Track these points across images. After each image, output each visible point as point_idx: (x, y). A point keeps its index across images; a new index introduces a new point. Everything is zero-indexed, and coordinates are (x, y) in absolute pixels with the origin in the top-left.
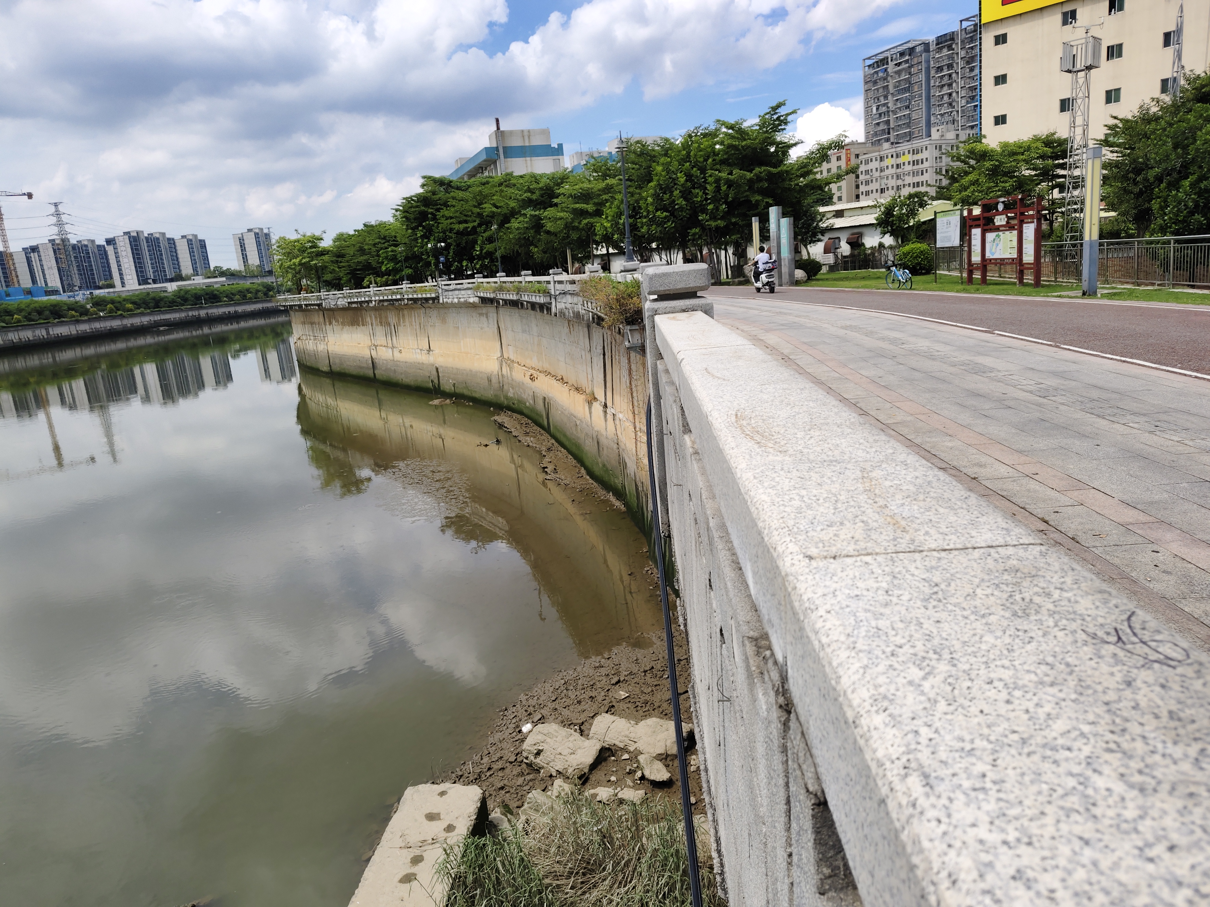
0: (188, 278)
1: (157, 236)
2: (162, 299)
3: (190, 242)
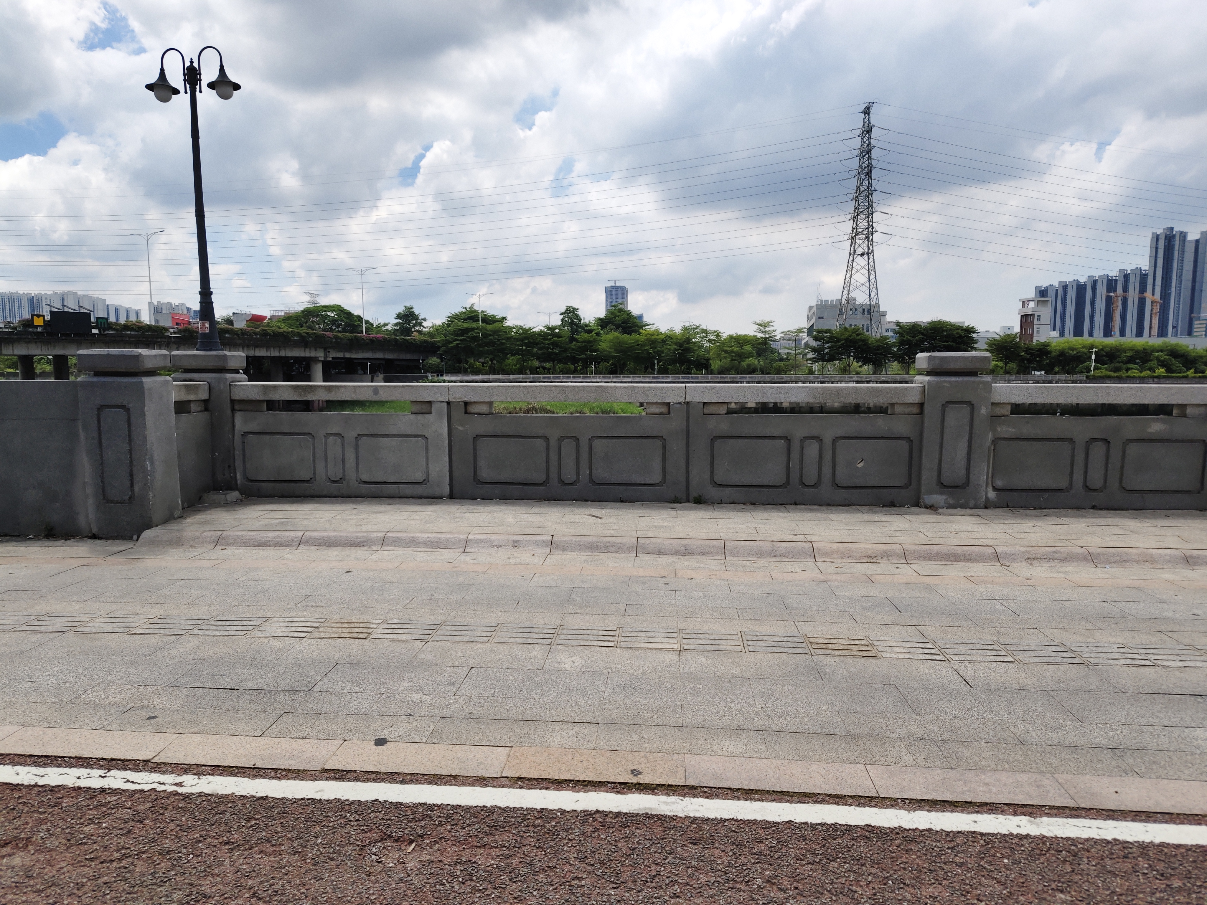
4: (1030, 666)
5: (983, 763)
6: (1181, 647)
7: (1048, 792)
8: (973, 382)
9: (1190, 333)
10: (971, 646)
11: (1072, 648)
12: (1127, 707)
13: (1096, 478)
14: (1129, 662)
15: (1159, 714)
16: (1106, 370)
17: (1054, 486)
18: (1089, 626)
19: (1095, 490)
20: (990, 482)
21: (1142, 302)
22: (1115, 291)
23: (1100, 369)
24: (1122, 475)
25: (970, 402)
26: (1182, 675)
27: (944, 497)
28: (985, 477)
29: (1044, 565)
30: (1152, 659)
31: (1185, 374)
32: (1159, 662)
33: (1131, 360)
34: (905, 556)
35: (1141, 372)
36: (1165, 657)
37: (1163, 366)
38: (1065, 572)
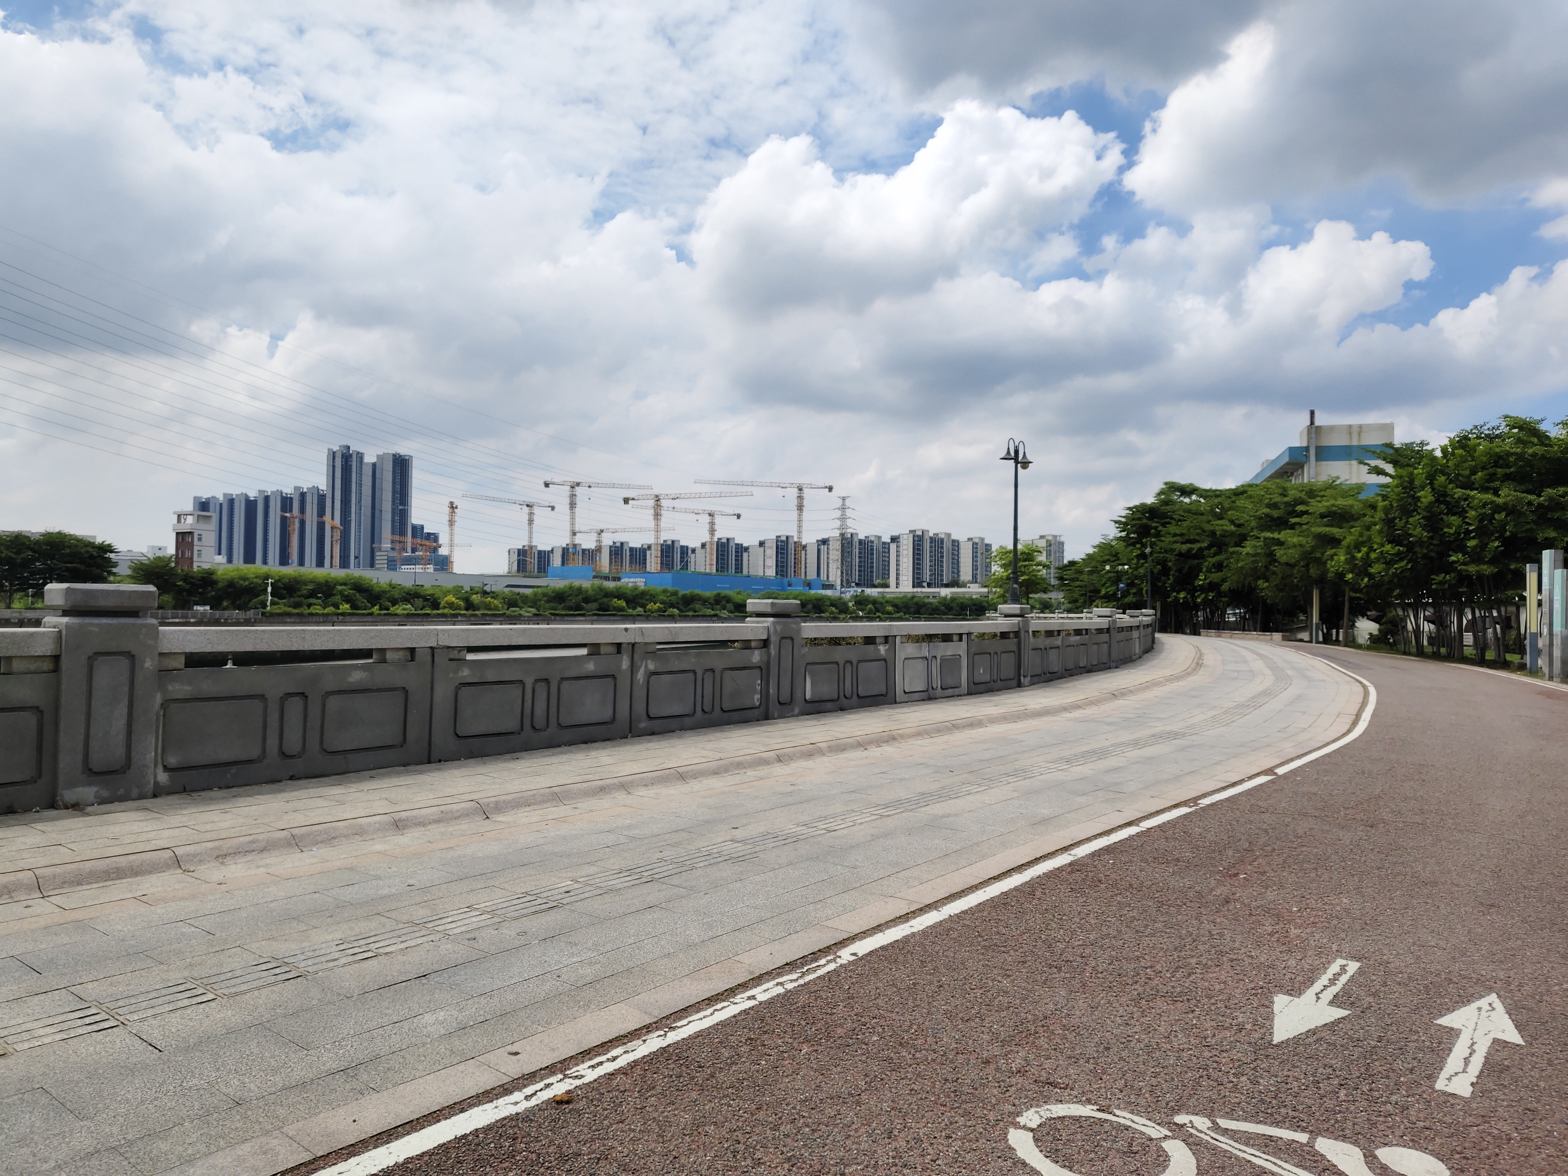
0: (964, 585)
1: (943, 536)
2: (925, 605)
3: (975, 546)
4: (237, 998)
5: (190, 1151)
6: (401, 925)
7: (277, 1154)
8: (134, 625)
9: (372, 565)
10: (154, 994)
11: (285, 960)
12: (354, 1014)
13: (293, 741)
14: (351, 959)
15: (387, 1012)
16: (285, 605)
17: (244, 757)
18: (303, 927)
19: (293, 756)
20: (160, 760)
21: (321, 526)
22: (291, 511)
23: (278, 604)
24: (322, 734)
25: (129, 652)
26: (405, 958)
27: (94, 789)
28: (153, 754)
29: (239, 861)
30: (373, 949)
31: (370, 611)
32: (381, 950)
33: (312, 594)
34: (40, 887)
35: (324, 608)
36: (387, 943)
37: (347, 602)
38: (267, 866)
